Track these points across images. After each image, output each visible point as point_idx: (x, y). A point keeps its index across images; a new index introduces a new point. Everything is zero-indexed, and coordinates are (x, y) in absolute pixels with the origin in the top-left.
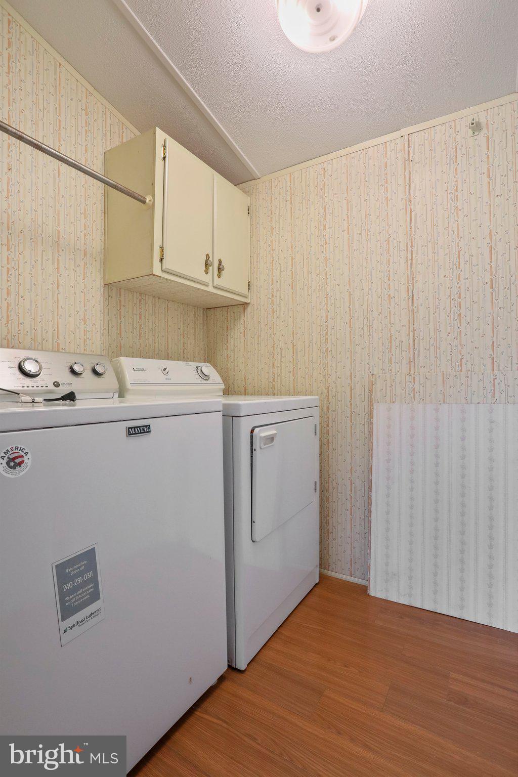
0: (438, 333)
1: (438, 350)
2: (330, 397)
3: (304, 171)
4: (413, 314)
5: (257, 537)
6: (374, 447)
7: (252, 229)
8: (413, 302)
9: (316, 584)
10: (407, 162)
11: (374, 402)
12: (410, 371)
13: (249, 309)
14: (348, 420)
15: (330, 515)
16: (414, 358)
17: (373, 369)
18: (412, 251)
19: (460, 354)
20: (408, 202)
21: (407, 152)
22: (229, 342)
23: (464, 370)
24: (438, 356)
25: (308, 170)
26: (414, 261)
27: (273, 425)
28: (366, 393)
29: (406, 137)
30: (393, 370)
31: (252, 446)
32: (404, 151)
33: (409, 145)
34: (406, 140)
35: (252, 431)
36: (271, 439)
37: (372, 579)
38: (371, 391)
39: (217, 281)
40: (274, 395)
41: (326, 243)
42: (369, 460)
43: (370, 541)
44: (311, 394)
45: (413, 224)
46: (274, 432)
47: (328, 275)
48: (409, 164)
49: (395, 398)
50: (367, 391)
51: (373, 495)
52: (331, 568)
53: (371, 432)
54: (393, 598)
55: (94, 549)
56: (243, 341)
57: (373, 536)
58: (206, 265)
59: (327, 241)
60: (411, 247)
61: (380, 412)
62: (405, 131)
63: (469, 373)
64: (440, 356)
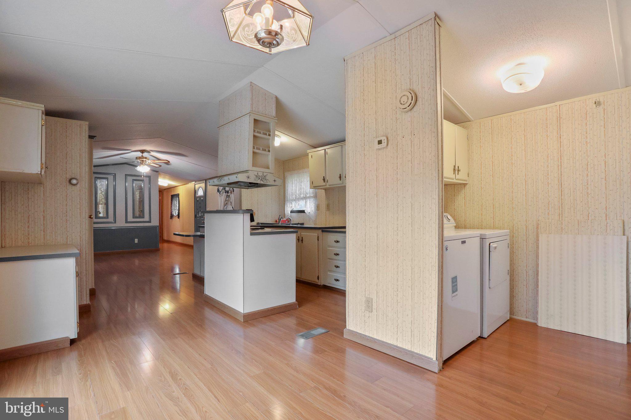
0: (575, 201)
1: (575, 209)
2: (514, 231)
3: (499, 119)
4: (562, 192)
5: (491, 286)
6: (540, 255)
7: (469, 146)
8: (561, 186)
9: (508, 320)
10: (558, 119)
11: (539, 233)
12: (560, 218)
13: (467, 186)
14: (525, 242)
15: (514, 288)
16: (562, 213)
17: (538, 218)
18: (561, 162)
19: (588, 211)
20: (559, 138)
21: (559, 114)
22: (455, 202)
23: (590, 218)
24: (575, 212)
25: (501, 118)
26: (562, 167)
27: (495, 243)
28: (535, 229)
29: (558, 106)
30: (550, 218)
31: (489, 250)
32: (557, 112)
33: (560, 110)
34: (558, 108)
35: (490, 244)
36: (495, 248)
37: (539, 319)
38: (537, 228)
39: (457, 177)
40: (482, 229)
41: (512, 156)
42: (536, 261)
43: (538, 300)
44: (503, 229)
45: (562, 149)
46: (496, 245)
47: (513, 171)
48: (560, 120)
49: (551, 232)
50: (535, 227)
51: (540, 278)
52: (515, 314)
53: (538, 247)
54: (551, 327)
55: (457, 276)
56: (464, 202)
57: (539, 298)
58: (454, 170)
59: (513, 155)
60: (561, 159)
61: (543, 238)
62: (558, 103)
63: (593, 220)
64: (576, 212)
